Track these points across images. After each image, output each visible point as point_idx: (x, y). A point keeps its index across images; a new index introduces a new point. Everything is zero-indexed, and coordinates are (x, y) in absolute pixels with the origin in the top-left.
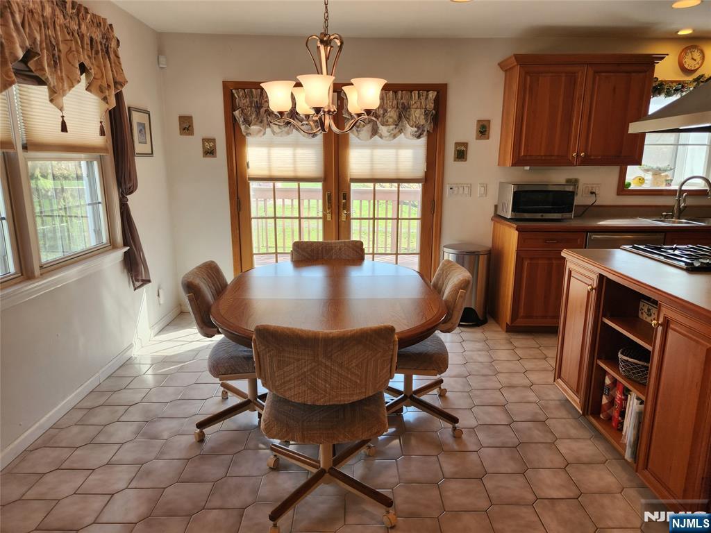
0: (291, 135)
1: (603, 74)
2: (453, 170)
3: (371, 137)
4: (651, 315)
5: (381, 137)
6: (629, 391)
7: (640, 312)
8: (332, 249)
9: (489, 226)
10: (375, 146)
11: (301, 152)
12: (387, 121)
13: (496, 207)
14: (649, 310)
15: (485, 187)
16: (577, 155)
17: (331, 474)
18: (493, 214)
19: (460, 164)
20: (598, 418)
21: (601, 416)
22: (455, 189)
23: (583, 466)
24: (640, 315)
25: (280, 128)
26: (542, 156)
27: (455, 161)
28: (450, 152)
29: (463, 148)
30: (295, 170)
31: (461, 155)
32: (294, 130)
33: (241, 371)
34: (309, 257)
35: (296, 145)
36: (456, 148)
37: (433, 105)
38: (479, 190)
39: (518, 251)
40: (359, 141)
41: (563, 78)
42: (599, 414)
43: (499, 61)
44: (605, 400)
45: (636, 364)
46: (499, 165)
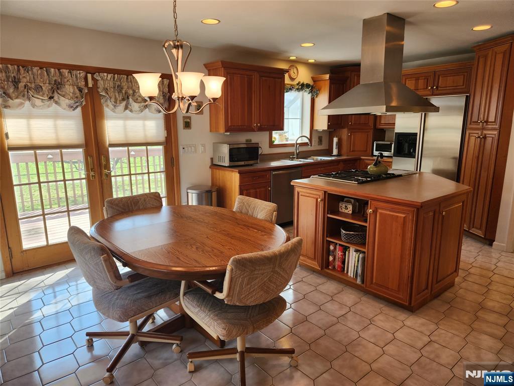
0: (51, 108)
1: (263, 78)
2: (184, 135)
3: (124, 111)
4: (347, 209)
5: (131, 111)
6: (349, 247)
7: (340, 209)
8: (138, 201)
9: (209, 172)
10: (126, 118)
11: (61, 123)
12: (137, 99)
13: (212, 159)
14: (346, 207)
15: (204, 145)
16: (257, 125)
17: (247, 353)
18: (210, 164)
19: (187, 131)
20: (329, 269)
21: (330, 267)
22: (186, 149)
23: (337, 295)
24: (340, 210)
25: (42, 102)
26: (239, 126)
27: (184, 129)
28: (180, 123)
29: (188, 120)
30: (57, 139)
31: (187, 125)
32: (54, 104)
33: (147, 309)
34: (123, 211)
35: (56, 117)
36: (184, 120)
37: (167, 89)
38: (201, 149)
39: (240, 186)
40: (114, 114)
41: (246, 79)
42: (328, 267)
43: (204, 63)
44: (331, 258)
45: (353, 234)
46: (210, 131)
